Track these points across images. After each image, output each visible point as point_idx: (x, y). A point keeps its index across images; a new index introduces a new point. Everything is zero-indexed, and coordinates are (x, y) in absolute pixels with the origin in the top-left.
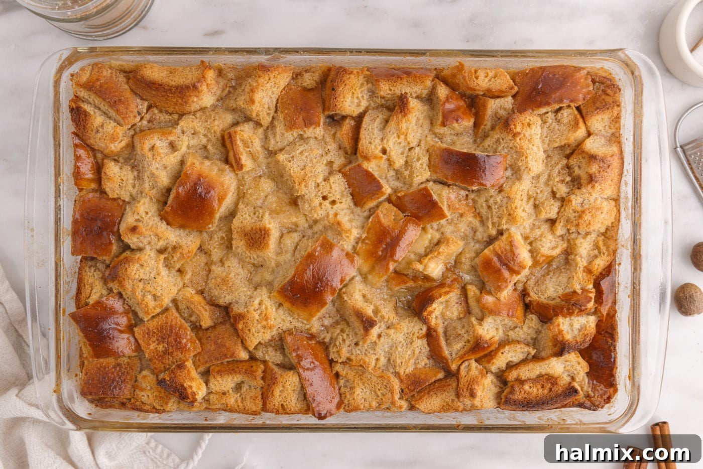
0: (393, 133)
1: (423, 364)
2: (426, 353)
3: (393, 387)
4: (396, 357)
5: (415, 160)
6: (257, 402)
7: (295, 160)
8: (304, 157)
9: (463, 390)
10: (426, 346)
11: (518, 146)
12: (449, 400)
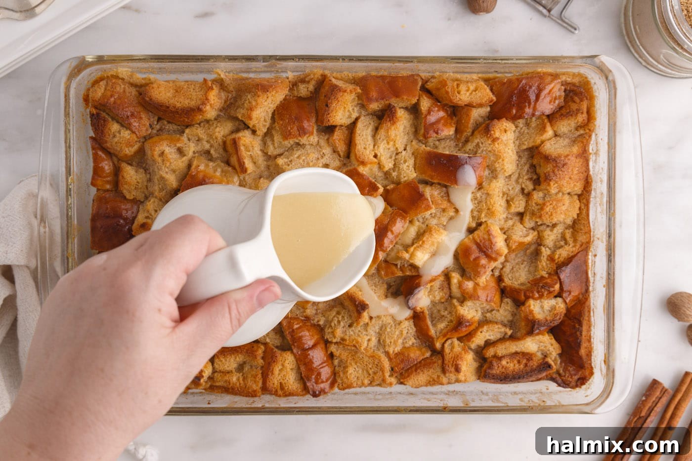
0: (383, 140)
1: (411, 343)
2: (413, 333)
3: (383, 366)
4: (385, 337)
5: (402, 162)
6: (257, 379)
7: (293, 164)
8: (301, 161)
9: (448, 366)
10: (413, 326)
11: (496, 150)
12: (435, 377)
